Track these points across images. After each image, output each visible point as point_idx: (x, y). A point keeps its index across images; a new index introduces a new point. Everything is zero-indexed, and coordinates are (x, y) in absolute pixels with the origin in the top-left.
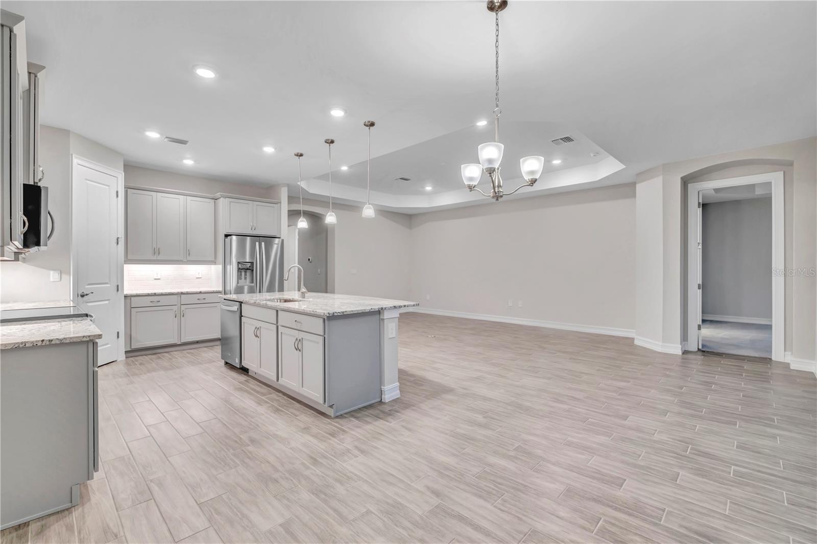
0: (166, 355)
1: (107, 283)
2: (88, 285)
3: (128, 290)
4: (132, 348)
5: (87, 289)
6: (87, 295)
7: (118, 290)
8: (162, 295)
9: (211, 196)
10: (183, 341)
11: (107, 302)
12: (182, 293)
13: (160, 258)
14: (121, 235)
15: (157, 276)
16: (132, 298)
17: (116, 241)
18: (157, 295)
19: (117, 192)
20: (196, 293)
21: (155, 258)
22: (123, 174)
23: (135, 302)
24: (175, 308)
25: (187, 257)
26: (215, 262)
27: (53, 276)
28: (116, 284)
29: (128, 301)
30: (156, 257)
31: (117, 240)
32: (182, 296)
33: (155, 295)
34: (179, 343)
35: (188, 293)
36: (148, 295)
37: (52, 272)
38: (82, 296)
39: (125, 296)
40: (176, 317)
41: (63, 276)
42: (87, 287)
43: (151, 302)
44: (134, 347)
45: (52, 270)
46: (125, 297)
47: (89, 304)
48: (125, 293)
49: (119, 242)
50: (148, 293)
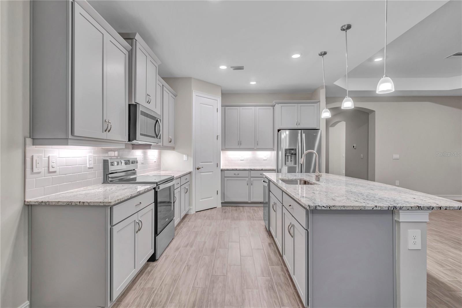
0: (241, 208)
1: (211, 162)
2: (201, 163)
3: (222, 167)
4: (225, 201)
5: (200, 165)
6: (200, 168)
7: (217, 166)
8: (240, 170)
10: (253, 200)
11: (211, 173)
12: (251, 170)
13: (241, 147)
14: (219, 133)
15: (242, 158)
16: (225, 171)
18: (238, 170)
19: (217, 109)
20: (259, 170)
22: (221, 98)
23: (227, 173)
24: (247, 179)
25: (256, 147)
26: (274, 149)
27: (185, 157)
28: (217, 163)
29: (223, 173)
30: (240, 146)
31: (217, 137)
32: (251, 171)
33: (236, 170)
34: (249, 202)
35: (254, 170)
37: (184, 155)
38: (198, 169)
39: (221, 170)
40: (247, 185)
41: (189, 157)
42: (200, 164)
43: (234, 174)
44: (226, 200)
45: (185, 154)
46: (222, 170)
47: (202, 174)
48: (221, 168)
49: (218, 138)
50: (233, 169)
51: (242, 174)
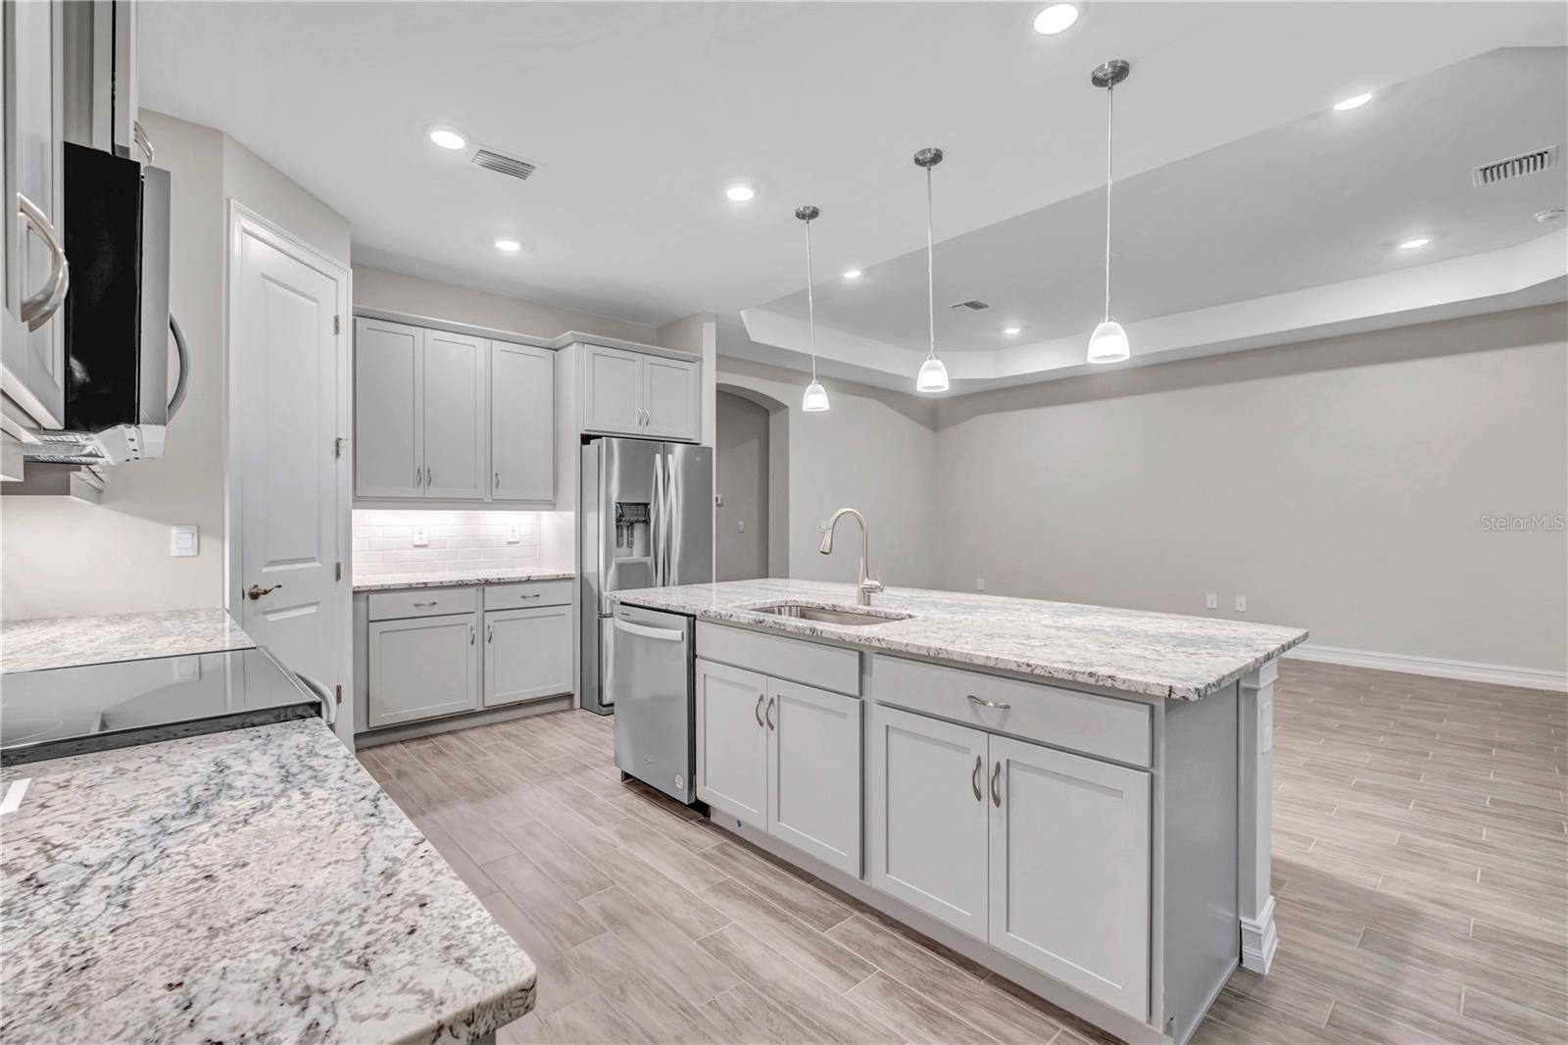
0: (451, 740)
1: (313, 559)
2: (267, 565)
3: (360, 578)
4: (371, 726)
5: (265, 575)
6: (266, 592)
7: (338, 577)
8: (442, 587)
9: (547, 341)
10: (490, 702)
11: (313, 610)
12: (488, 583)
13: (431, 492)
14: (346, 432)
15: (420, 539)
16: (372, 597)
17: (334, 447)
18: (432, 588)
19: (337, 319)
20: (520, 582)
21: (419, 493)
22: (351, 271)
23: (379, 606)
24: (471, 620)
25: (493, 493)
26: (554, 505)
27: (179, 540)
28: (335, 561)
29: (362, 604)
30: (424, 490)
31: (337, 444)
32: (487, 589)
33: (426, 587)
34: (481, 708)
35: (500, 583)
36: (410, 588)
37: (174, 531)
38: (254, 596)
39: (354, 593)
40: (472, 643)
41: (203, 539)
42: (265, 570)
43: (416, 605)
44: (375, 723)
45: (178, 524)
46: (356, 593)
47: (271, 618)
48: (355, 584)
49: (341, 453)
50: (410, 585)
51: (447, 601)
